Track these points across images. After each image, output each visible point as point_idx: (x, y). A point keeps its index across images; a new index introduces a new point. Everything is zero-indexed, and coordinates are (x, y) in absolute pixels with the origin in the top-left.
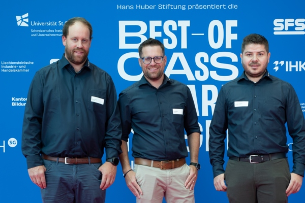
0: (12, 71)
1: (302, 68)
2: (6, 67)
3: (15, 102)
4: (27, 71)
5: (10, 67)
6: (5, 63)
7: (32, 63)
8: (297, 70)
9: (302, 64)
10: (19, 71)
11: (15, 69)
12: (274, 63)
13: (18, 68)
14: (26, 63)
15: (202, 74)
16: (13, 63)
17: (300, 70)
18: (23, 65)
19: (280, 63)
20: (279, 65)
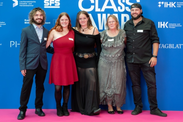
0: (25, 6)
1: (173, 6)
2: (22, 4)
3: (26, 21)
4: (33, 6)
5: (24, 4)
6: (21, 2)
7: (35, 2)
8: (170, 7)
9: (173, 3)
10: (28, 6)
11: (26, 5)
12: (159, 3)
13: (28, 5)
14: (32, 2)
15: (121, 8)
16: (25, 2)
17: (172, 7)
18: (31, 3)
19: (162, 3)
20: (161, 4)
